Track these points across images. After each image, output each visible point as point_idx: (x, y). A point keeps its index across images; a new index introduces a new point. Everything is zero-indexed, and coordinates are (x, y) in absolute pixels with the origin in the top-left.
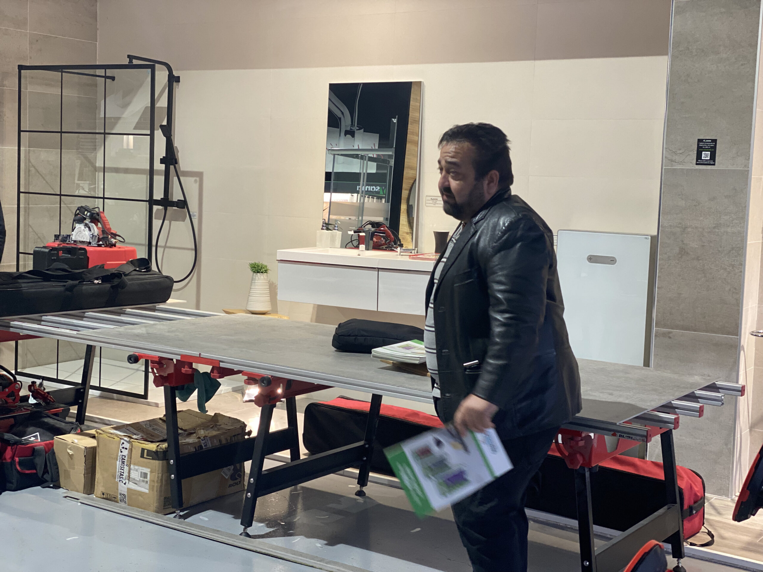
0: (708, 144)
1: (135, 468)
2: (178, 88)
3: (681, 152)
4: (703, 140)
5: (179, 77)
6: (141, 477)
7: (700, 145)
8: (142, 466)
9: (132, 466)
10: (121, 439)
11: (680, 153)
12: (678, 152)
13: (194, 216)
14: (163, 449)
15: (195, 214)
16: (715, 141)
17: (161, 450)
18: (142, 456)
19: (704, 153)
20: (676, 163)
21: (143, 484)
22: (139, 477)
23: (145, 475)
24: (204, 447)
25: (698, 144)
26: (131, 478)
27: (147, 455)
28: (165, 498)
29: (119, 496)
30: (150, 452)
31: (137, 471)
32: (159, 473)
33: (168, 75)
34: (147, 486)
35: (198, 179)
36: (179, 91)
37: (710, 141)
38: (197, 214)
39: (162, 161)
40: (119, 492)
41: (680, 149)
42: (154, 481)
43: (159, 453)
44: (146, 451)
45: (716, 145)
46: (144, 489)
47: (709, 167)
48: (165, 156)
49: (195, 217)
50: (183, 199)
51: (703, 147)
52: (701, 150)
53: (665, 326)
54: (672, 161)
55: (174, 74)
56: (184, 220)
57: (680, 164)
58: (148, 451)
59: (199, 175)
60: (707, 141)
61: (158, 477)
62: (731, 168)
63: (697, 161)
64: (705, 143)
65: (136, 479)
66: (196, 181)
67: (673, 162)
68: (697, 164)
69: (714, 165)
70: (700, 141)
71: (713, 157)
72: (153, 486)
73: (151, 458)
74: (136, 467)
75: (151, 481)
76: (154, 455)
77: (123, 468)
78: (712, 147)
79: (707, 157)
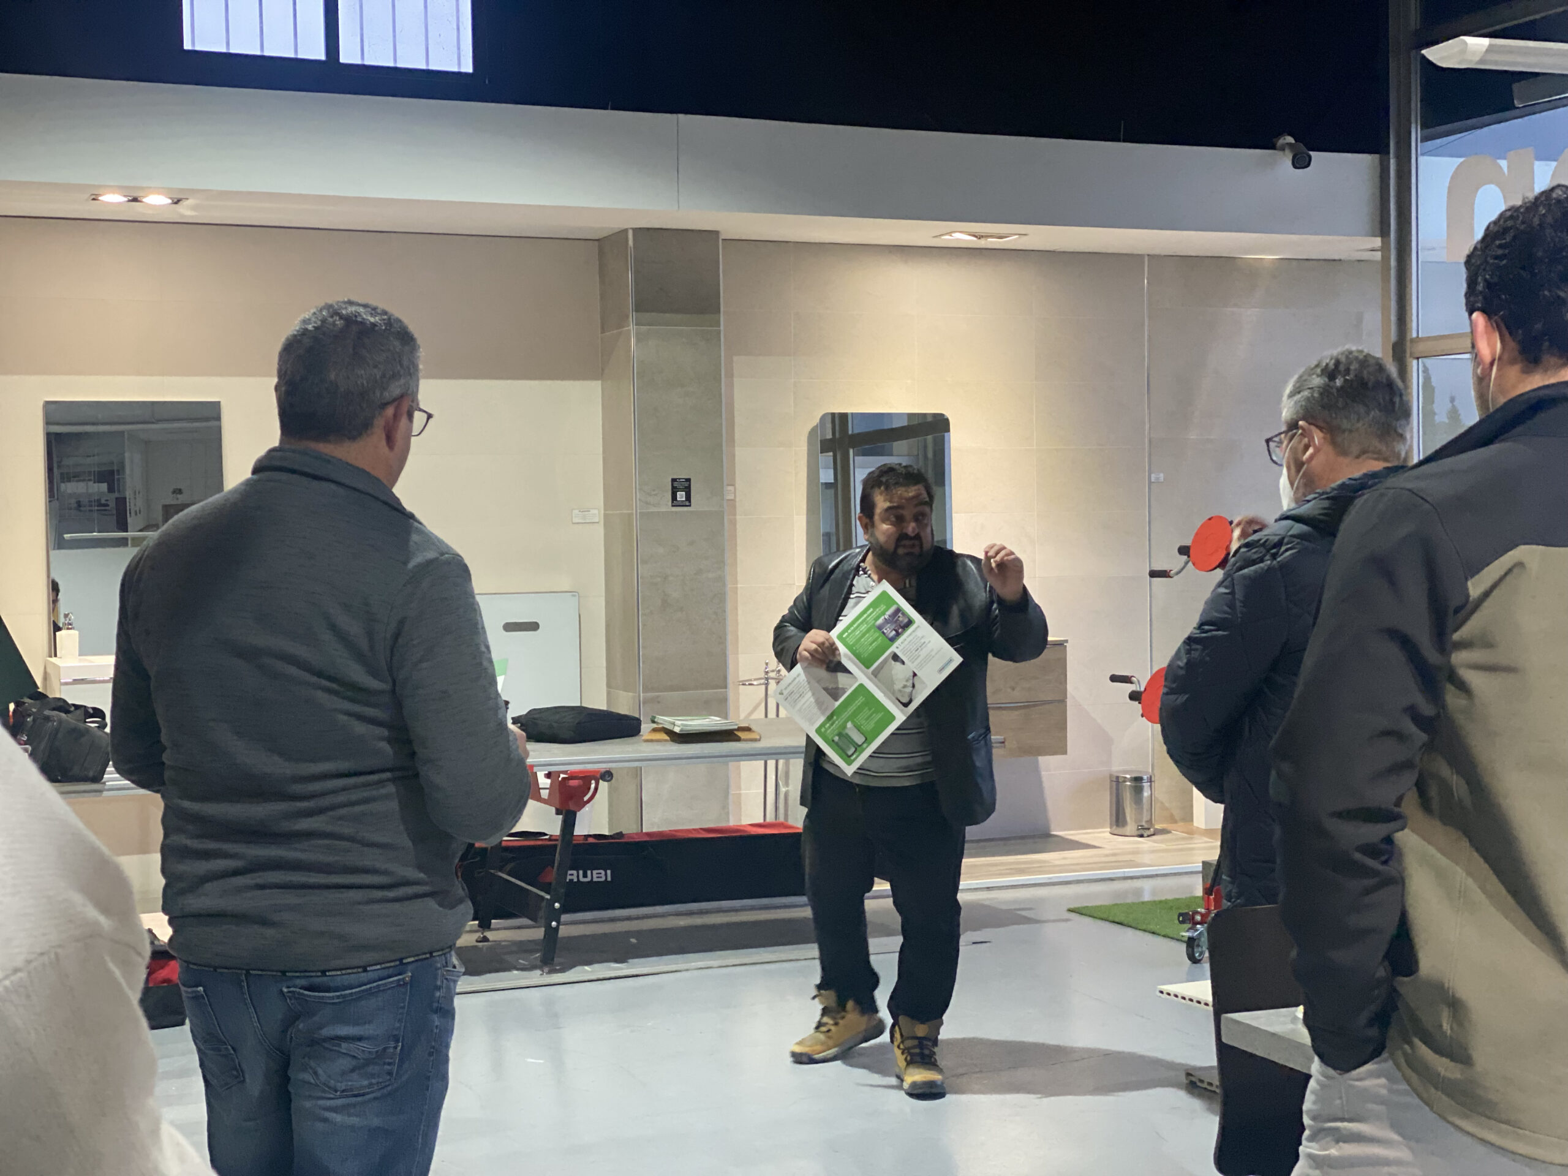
0: (683, 484)
3: (654, 493)
4: (677, 479)
7: (674, 485)
11: (656, 495)
16: (688, 480)
19: (679, 494)
20: (651, 506)
25: (672, 484)
37: (684, 480)
41: (654, 490)
45: (690, 485)
47: (685, 509)
51: (678, 487)
52: (676, 490)
53: (653, 690)
54: (647, 503)
57: (656, 507)
60: (680, 480)
62: (706, 509)
63: (672, 502)
64: (679, 483)
67: (647, 505)
68: (673, 506)
69: (690, 506)
70: (674, 480)
71: (688, 498)
78: (686, 487)
79: (682, 498)
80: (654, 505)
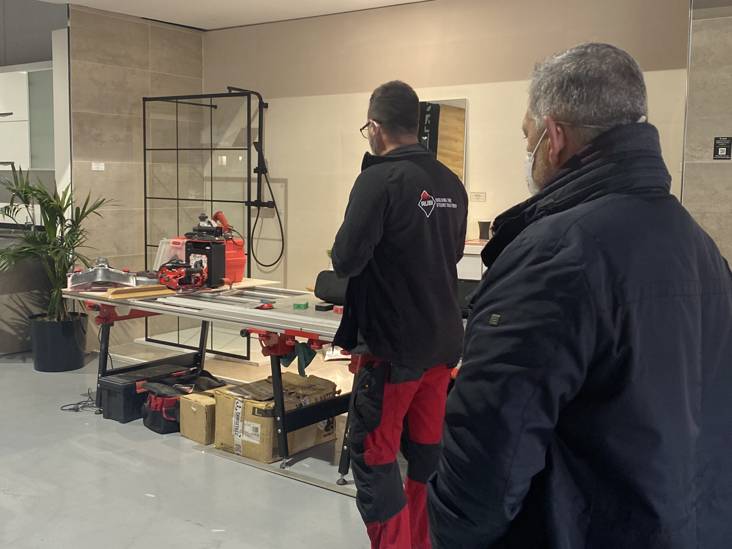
0: (724, 142)
1: (247, 424)
2: (267, 112)
3: (700, 149)
4: (720, 138)
5: (267, 104)
6: (253, 431)
7: (717, 143)
8: (254, 422)
9: (245, 422)
10: (235, 399)
11: (699, 150)
12: (698, 149)
13: (282, 213)
14: (271, 408)
15: (282, 212)
16: (730, 139)
17: (269, 409)
18: (254, 413)
19: (720, 149)
20: (696, 159)
21: (255, 437)
22: (252, 431)
23: (256, 430)
24: (303, 405)
25: (715, 142)
26: (245, 432)
27: (258, 413)
28: (273, 448)
29: (235, 447)
30: (260, 410)
31: (249, 425)
32: (267, 428)
33: (259, 102)
34: (259, 439)
35: (283, 184)
36: (267, 114)
37: (726, 139)
38: (283, 212)
39: (255, 171)
40: (235, 443)
41: (699, 147)
42: (264, 434)
43: (267, 411)
44: (256, 410)
45: (730, 143)
46: (256, 441)
47: (725, 161)
48: (257, 166)
49: (282, 215)
50: (272, 200)
51: (720, 144)
52: (718, 146)
54: (692, 156)
55: (263, 101)
56: (273, 217)
57: (699, 159)
58: (258, 409)
59: (285, 181)
60: (723, 139)
61: (267, 431)
63: (714, 156)
64: (722, 141)
65: (249, 432)
66: (282, 186)
67: (693, 158)
68: (714, 159)
69: (730, 159)
70: (716, 139)
71: (729, 152)
72: (264, 439)
73: (261, 415)
74: (249, 423)
75: (261, 434)
76: (264, 413)
77: (238, 423)
78: (727, 144)
79: (723, 152)
80: (698, 158)
